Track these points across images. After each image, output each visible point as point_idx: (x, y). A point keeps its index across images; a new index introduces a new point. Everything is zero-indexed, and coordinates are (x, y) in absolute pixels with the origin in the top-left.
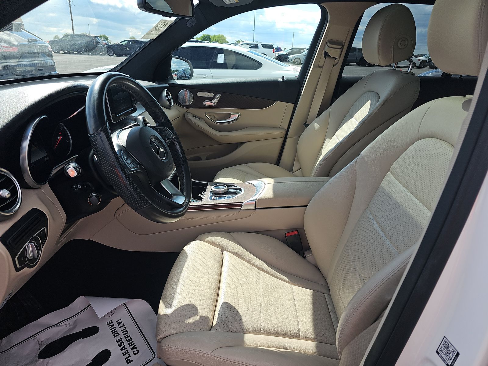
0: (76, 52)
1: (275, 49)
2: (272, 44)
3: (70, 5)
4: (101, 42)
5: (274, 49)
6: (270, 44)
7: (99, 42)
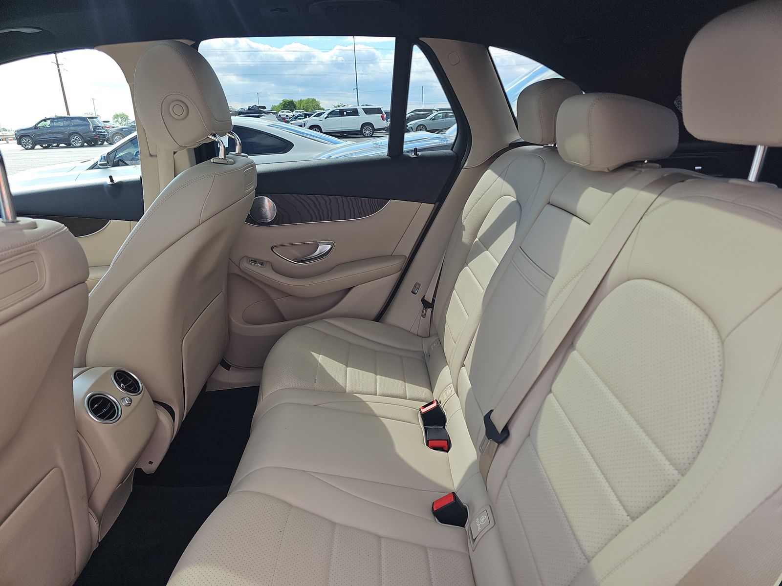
0: (63, 145)
1: (384, 113)
2: (380, 107)
3: (59, 70)
4: (103, 125)
5: (382, 114)
6: (377, 107)
7: (100, 125)
